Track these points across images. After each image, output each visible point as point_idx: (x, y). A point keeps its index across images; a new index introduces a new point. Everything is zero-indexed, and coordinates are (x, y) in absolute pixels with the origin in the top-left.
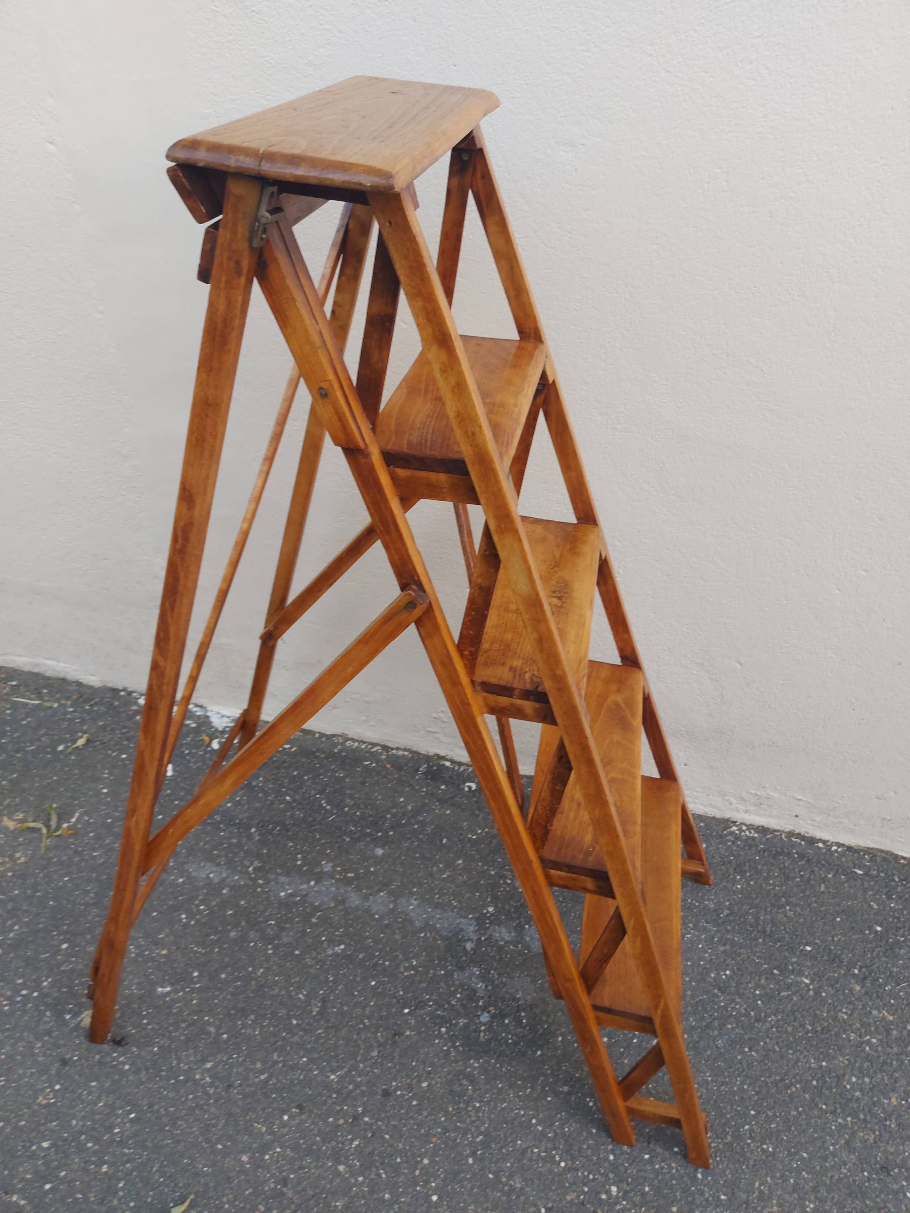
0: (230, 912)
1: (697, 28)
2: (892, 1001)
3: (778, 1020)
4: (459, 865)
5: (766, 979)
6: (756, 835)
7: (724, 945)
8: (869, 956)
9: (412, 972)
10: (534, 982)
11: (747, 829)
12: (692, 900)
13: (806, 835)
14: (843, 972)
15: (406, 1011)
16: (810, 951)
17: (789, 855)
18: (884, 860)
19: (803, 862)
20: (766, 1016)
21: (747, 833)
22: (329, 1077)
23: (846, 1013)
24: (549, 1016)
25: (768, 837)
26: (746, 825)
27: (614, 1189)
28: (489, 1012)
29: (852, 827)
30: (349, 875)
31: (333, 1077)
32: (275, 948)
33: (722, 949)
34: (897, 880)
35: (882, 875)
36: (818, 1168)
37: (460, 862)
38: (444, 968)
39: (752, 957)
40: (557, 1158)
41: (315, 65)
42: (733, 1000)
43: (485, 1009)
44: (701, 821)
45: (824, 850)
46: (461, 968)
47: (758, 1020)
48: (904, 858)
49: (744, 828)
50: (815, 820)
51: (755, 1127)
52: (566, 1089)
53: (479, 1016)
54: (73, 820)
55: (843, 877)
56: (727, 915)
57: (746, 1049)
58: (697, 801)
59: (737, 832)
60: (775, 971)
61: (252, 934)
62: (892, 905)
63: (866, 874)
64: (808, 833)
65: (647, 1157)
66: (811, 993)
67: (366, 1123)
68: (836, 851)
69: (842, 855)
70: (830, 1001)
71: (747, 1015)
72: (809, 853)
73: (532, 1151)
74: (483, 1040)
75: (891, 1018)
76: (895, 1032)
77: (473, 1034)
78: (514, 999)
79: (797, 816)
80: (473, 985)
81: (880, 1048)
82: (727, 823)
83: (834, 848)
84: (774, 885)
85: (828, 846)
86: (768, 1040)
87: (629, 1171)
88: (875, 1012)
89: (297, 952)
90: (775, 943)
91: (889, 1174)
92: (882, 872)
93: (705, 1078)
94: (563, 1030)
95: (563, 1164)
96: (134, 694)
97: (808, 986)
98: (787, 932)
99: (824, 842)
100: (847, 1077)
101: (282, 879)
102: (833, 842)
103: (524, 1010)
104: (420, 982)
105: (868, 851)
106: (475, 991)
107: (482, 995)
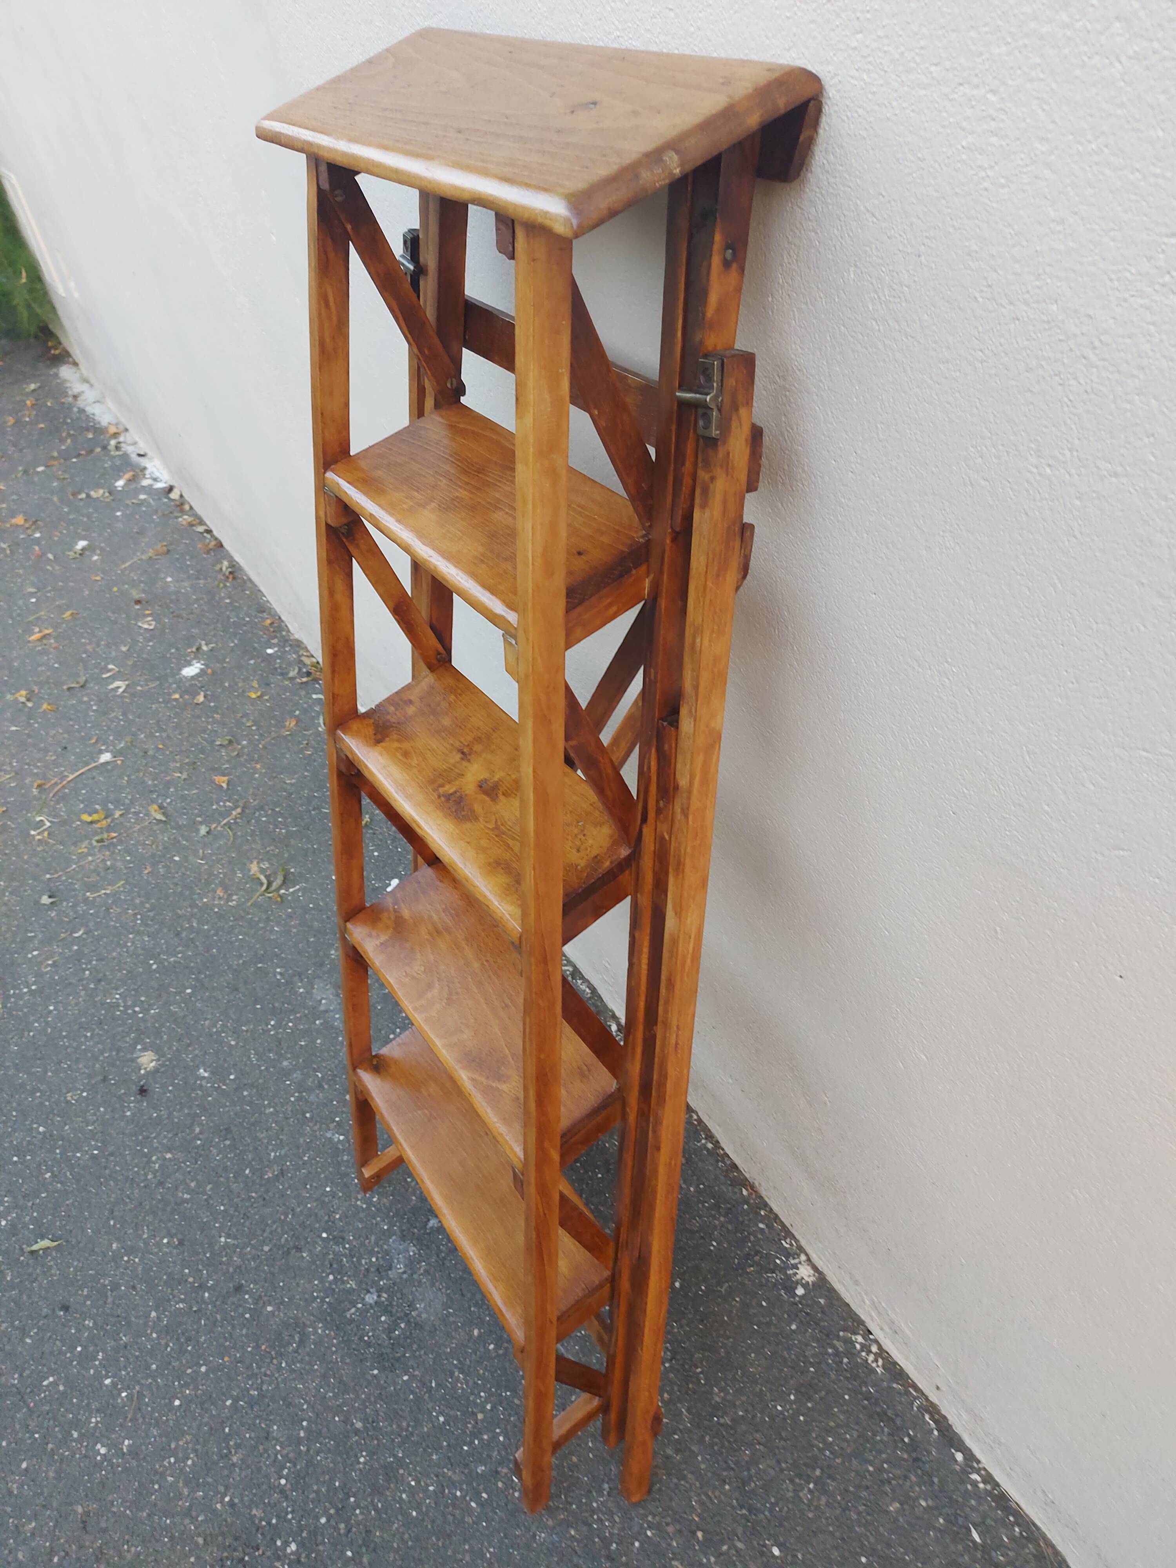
0: (303, 1043)
5: (680, 1531)
6: (879, 1370)
7: (677, 1451)
9: (364, 1206)
10: (446, 1306)
11: (875, 1354)
12: (701, 1373)
15: (324, 1235)
16: (774, 1556)
17: (897, 1431)
19: (905, 1456)
21: (871, 1358)
22: (220, 1237)
24: (420, 1348)
25: (895, 1385)
26: (880, 1347)
27: (293, 1547)
28: (379, 1296)
31: (223, 1239)
32: (299, 1099)
33: (669, 1452)
38: (391, 1225)
40: (285, 1472)
42: (612, 1514)
43: (380, 1290)
44: (825, 1297)
45: (957, 1468)
46: (403, 1238)
47: (611, 1558)
49: (874, 1349)
53: (368, 1292)
54: (291, 890)
55: (941, 1521)
56: (723, 1425)
59: (858, 1347)
60: (700, 1534)
61: (297, 1074)
63: (985, 1548)
67: (203, 1296)
68: (974, 1484)
69: (977, 1494)
71: (607, 1543)
72: (929, 1453)
73: (275, 1445)
74: (348, 1316)
77: (346, 1303)
78: (411, 1306)
79: (938, 1389)
80: (396, 1261)
82: (857, 1324)
83: (975, 1476)
84: (829, 1446)
85: (972, 1467)
87: (321, 1548)
89: (308, 1115)
90: (742, 1507)
93: (485, 1550)
94: (417, 1373)
95: (283, 1482)
98: (772, 1509)
99: (970, 1456)
102: (985, 1469)
103: (408, 1322)
104: (361, 1221)
105: (1027, 1524)
106: (390, 1268)
107: (391, 1276)
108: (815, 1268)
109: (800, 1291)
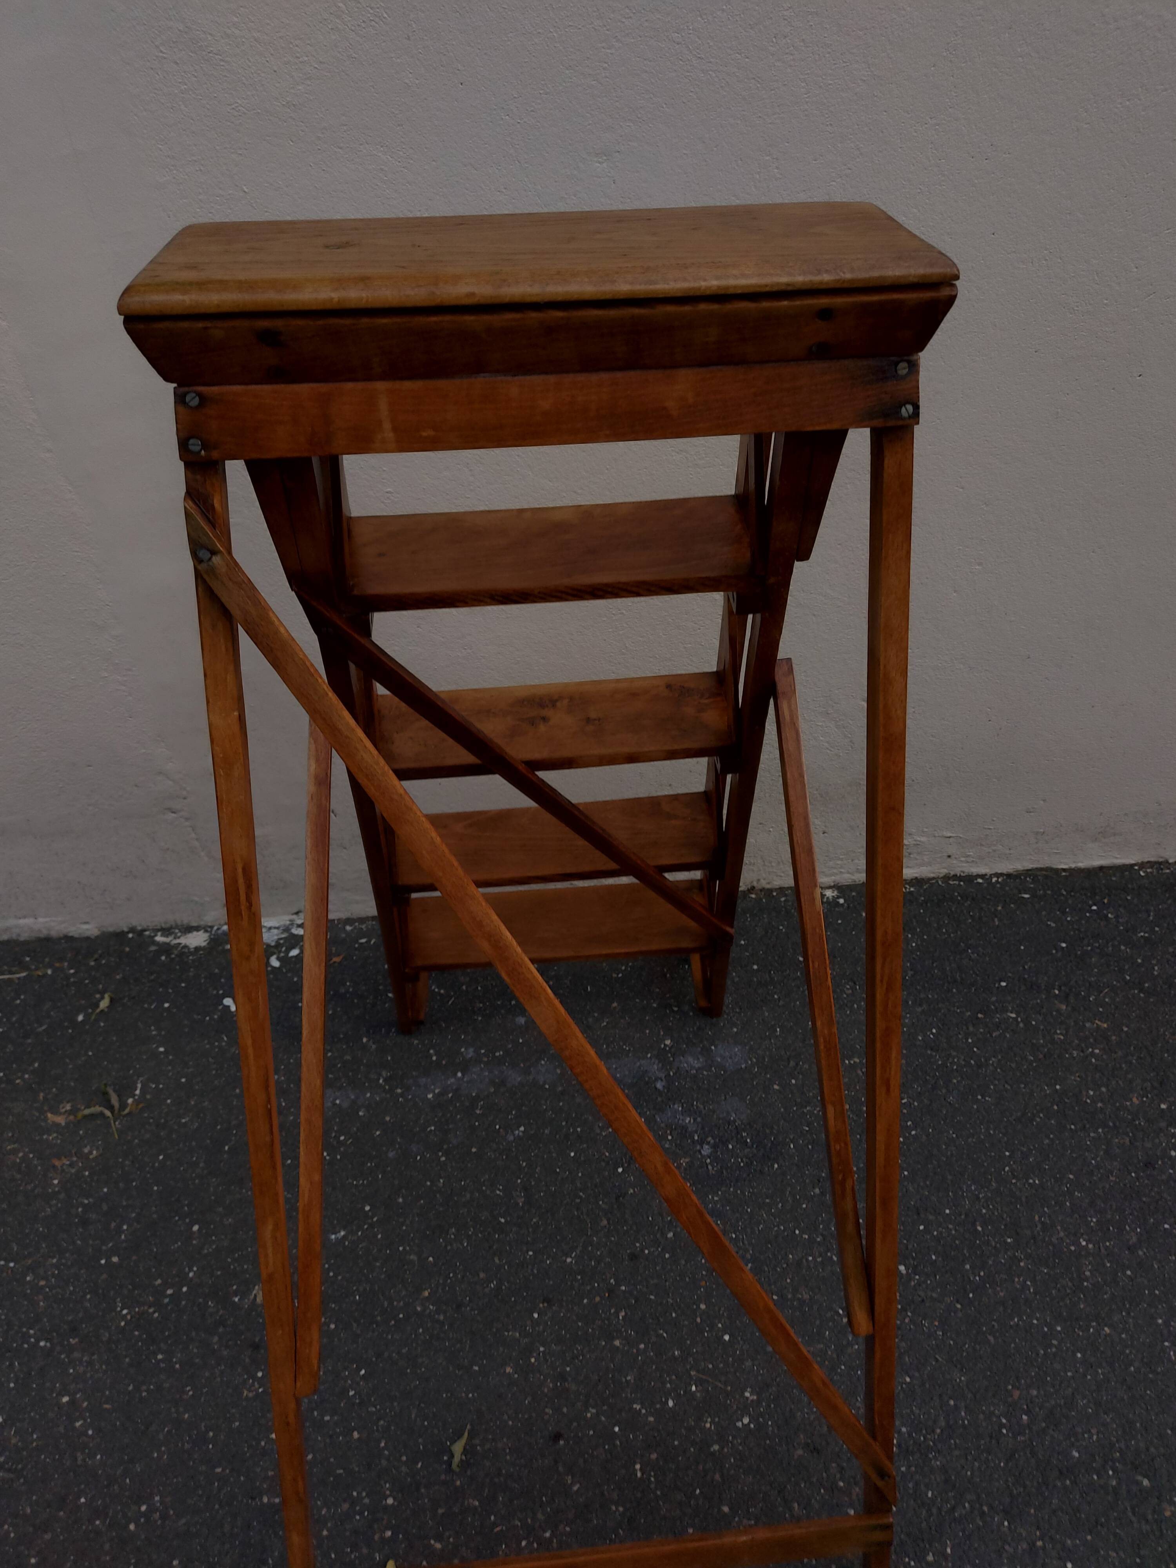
0: (378, 1133)
1: (724, 7)
2: (1101, 1009)
3: (999, 1061)
4: (615, 1008)
5: (974, 1025)
6: (912, 889)
7: (920, 1005)
8: (1063, 973)
10: (743, 1100)
13: (962, 874)
14: (1044, 997)
15: (620, 1170)
16: (1006, 986)
17: (952, 899)
18: (1046, 877)
19: (969, 902)
20: (986, 1060)
22: (564, 1261)
23: (1061, 1034)
24: (771, 1128)
28: (708, 1143)
29: (1008, 852)
30: (497, 1054)
31: (569, 1260)
32: (447, 1153)
33: (919, 1010)
34: (1064, 893)
35: (1049, 892)
36: (1087, 1184)
37: (615, 1004)
39: (952, 1009)
41: (294, 105)
42: (949, 1056)
43: (702, 1142)
44: (851, 891)
45: (985, 885)
46: (661, 1110)
47: (979, 1066)
48: (1064, 870)
50: (969, 856)
51: (1014, 1166)
52: (817, 1191)
53: (699, 1151)
54: (138, 1092)
55: (1012, 905)
56: (912, 976)
57: (979, 1097)
58: (842, 870)
60: (980, 1016)
61: (414, 1148)
62: (1069, 919)
63: (1034, 896)
64: (964, 872)
65: (922, 1227)
66: (1021, 1025)
67: (624, 1292)
68: (997, 882)
69: (1004, 884)
70: (1042, 1027)
71: (968, 1065)
72: (971, 892)
73: (807, 1260)
74: (714, 1172)
75: (1105, 1025)
76: (1114, 1038)
77: (700, 1170)
78: (729, 1123)
79: (949, 856)
80: (680, 1122)
81: (1105, 1057)
83: (994, 880)
84: (947, 933)
85: (987, 879)
86: (997, 1082)
87: (910, 1247)
88: (1088, 1025)
89: (474, 1150)
90: (970, 988)
91: (1154, 1168)
92: (1049, 890)
94: (792, 1137)
96: (147, 933)
97: (1015, 1019)
98: (977, 975)
99: (982, 876)
100: (1084, 1093)
101: (423, 1081)
102: (991, 875)
103: (744, 1130)
105: (1028, 872)
106: (684, 1128)
107: (694, 1129)
108: (830, 887)
109: (841, 901)
